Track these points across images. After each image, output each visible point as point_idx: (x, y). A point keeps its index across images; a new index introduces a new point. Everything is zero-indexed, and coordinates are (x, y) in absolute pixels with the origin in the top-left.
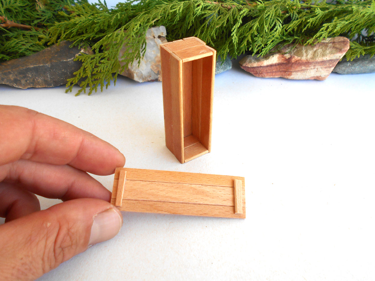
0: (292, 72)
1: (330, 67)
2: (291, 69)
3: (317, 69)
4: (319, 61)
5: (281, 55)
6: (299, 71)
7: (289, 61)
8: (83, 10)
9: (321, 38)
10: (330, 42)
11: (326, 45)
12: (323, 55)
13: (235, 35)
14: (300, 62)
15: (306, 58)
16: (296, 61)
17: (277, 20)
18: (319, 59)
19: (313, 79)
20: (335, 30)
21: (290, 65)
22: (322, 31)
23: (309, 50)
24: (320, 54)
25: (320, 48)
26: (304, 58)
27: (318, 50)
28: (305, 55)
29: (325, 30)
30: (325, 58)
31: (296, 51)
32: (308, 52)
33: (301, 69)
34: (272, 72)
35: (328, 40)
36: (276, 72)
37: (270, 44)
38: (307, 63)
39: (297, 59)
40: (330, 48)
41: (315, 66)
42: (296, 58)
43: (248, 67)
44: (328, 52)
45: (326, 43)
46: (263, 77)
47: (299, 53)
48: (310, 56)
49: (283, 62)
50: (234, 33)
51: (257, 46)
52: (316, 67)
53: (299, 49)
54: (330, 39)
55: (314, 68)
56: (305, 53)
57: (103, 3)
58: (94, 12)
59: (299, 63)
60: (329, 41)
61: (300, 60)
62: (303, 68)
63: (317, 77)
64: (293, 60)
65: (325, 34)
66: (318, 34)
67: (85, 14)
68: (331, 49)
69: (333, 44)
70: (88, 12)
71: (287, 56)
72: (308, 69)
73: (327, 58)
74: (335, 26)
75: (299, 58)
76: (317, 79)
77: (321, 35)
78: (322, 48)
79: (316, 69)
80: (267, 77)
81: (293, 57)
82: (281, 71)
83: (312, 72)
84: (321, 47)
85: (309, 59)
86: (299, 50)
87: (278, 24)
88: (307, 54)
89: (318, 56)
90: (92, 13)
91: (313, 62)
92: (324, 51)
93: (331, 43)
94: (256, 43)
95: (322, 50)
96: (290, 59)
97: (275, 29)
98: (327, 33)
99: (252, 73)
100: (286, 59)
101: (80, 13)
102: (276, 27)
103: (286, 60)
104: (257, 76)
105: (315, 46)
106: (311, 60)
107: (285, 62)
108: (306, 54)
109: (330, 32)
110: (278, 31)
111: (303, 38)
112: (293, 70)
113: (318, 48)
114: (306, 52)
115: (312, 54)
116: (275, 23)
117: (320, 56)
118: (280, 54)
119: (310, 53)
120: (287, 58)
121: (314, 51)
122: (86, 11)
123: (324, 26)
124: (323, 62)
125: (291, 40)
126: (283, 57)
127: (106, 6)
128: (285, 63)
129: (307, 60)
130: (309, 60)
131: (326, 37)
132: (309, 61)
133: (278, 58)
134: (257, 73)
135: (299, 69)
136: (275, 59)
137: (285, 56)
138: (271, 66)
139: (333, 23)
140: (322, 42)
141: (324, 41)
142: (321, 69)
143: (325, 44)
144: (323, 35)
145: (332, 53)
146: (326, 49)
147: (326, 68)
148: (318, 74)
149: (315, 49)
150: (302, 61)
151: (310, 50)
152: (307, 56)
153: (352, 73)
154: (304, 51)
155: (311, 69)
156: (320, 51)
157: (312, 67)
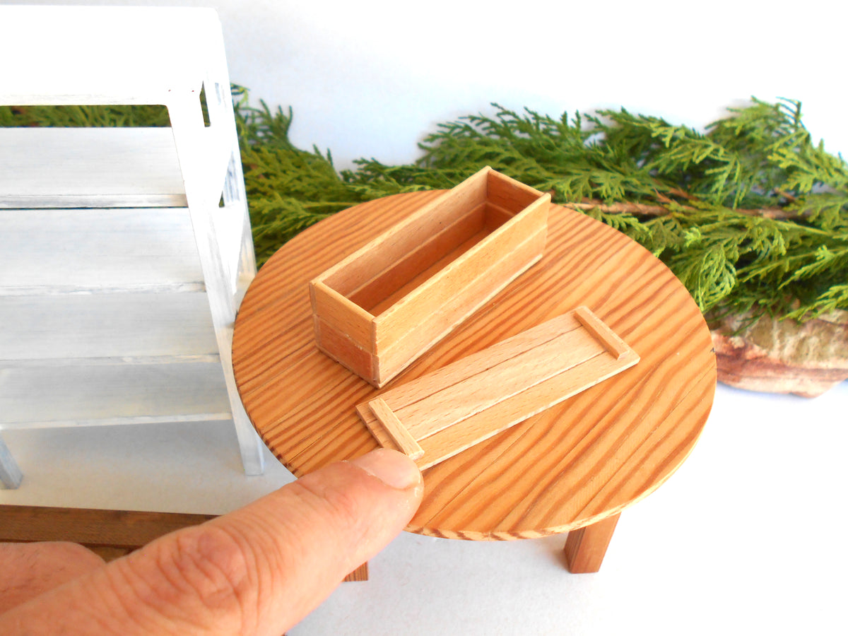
0: (741, 377)
2: (741, 371)
3: (802, 380)
4: (809, 367)
5: (722, 337)
6: (757, 378)
7: (739, 353)
8: (277, 164)
9: (820, 311)
10: (839, 322)
11: (828, 328)
12: (821, 356)
14: (765, 362)
15: (778, 355)
16: (756, 358)
17: (725, 270)
18: (810, 363)
21: (740, 362)
22: (826, 298)
23: (787, 334)
24: (814, 350)
25: (815, 335)
26: (774, 355)
27: (810, 337)
28: (777, 344)
29: (833, 297)
30: (823, 365)
31: (759, 327)
32: (786, 340)
33: (764, 375)
35: (834, 316)
38: (781, 367)
39: (759, 354)
40: (839, 338)
41: (797, 374)
42: (757, 350)
44: (832, 348)
45: (831, 323)
47: (762, 337)
48: (788, 351)
49: (724, 351)
52: (801, 377)
53: (763, 324)
54: (841, 313)
55: (795, 378)
56: (778, 341)
57: (324, 153)
58: (302, 172)
59: (762, 364)
60: (838, 320)
61: (765, 357)
62: (770, 373)
63: (799, 392)
64: (749, 354)
65: (833, 303)
66: (815, 305)
67: (280, 173)
68: (842, 342)
69: (845, 330)
70: (289, 170)
71: (737, 342)
72: (779, 378)
73: (830, 364)
75: (764, 352)
76: (797, 395)
77: (820, 307)
78: (818, 335)
79: (798, 381)
81: (749, 347)
83: (788, 383)
84: (817, 330)
85: (785, 360)
86: (766, 325)
87: (726, 279)
88: (782, 344)
89: (807, 354)
90: (296, 175)
91: (794, 368)
92: (824, 344)
93: (841, 325)
95: (817, 340)
96: (741, 350)
98: (836, 302)
100: (733, 347)
101: (269, 170)
103: (732, 349)
105: (804, 325)
106: (790, 361)
107: (730, 354)
108: (782, 341)
109: (842, 302)
111: (777, 299)
112: (745, 372)
113: (809, 334)
114: (781, 336)
115: (793, 346)
116: (721, 275)
117: (814, 355)
118: (720, 334)
119: (791, 341)
120: (736, 347)
121: (799, 339)
122: (284, 168)
123: (831, 291)
124: (817, 371)
125: (748, 303)
126: (726, 341)
127: (332, 164)
128: (729, 357)
129: (781, 360)
130: (787, 362)
131: (833, 309)
132: (785, 363)
135: (759, 373)
137: (731, 342)
140: (821, 317)
141: (826, 317)
142: (809, 382)
143: (828, 325)
144: (826, 307)
145: (842, 356)
146: (828, 342)
147: (821, 381)
148: (800, 389)
149: (802, 334)
150: (769, 359)
151: (791, 335)
152: (782, 348)
154: (776, 333)
155: (788, 379)
156: (814, 341)
157: (791, 375)
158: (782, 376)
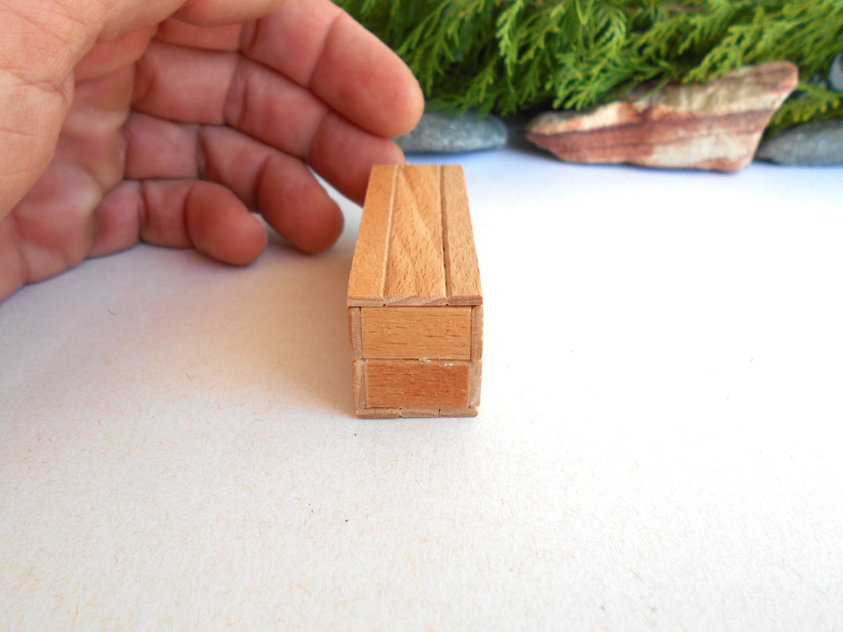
0: (652, 145)
1: (749, 132)
2: (650, 137)
3: (717, 136)
4: (720, 113)
5: (625, 105)
6: (670, 142)
7: (644, 116)
9: (727, 64)
11: (738, 81)
12: (731, 99)
13: (506, 37)
14: (673, 118)
15: (687, 109)
16: (664, 117)
17: (613, 15)
18: (721, 108)
19: (708, 166)
20: (761, 46)
21: (648, 126)
22: (729, 45)
23: (695, 94)
24: (724, 98)
25: (724, 88)
26: (682, 109)
27: (718, 91)
29: (736, 45)
30: (735, 107)
32: (694, 98)
33: (675, 137)
34: (604, 148)
35: (742, 72)
36: (613, 147)
37: (598, 78)
38: (691, 121)
39: (665, 112)
40: (749, 85)
41: (710, 128)
42: (663, 108)
43: (544, 136)
44: (743, 92)
45: (739, 77)
46: (582, 163)
48: (697, 105)
49: (630, 120)
50: (504, 32)
51: (565, 82)
52: (715, 131)
54: (748, 69)
55: (709, 135)
56: (686, 100)
59: (671, 122)
60: (746, 73)
61: (673, 113)
62: (681, 133)
63: (720, 161)
64: (655, 114)
65: (735, 54)
66: (717, 53)
68: (752, 86)
69: (755, 77)
71: (641, 104)
72: (692, 138)
73: (741, 105)
74: (759, 35)
75: (671, 109)
76: (719, 168)
77: (724, 57)
78: (727, 87)
79: (713, 139)
80: (592, 160)
81: (654, 106)
82: (625, 146)
83: (702, 148)
84: (725, 84)
85: (695, 111)
86: (673, 95)
87: (614, 23)
88: (689, 103)
89: (717, 103)
91: (705, 118)
92: (734, 92)
93: (749, 76)
94: (562, 73)
95: (727, 91)
96: (647, 112)
97: (607, 35)
98: (740, 53)
99: (554, 150)
100: (638, 112)
102: (611, 30)
103: (638, 114)
104: (566, 157)
105: (711, 84)
106: (700, 112)
107: (636, 120)
109: (747, 51)
110: (615, 40)
112: (655, 138)
114: (689, 98)
115: (702, 101)
116: (609, 20)
117: (724, 101)
118: (622, 103)
119: (699, 98)
120: (641, 110)
121: (707, 95)
123: (731, 34)
124: (731, 118)
125: (650, 72)
126: (630, 109)
128: (636, 124)
129: (690, 112)
130: (697, 113)
131: (739, 63)
132: (696, 115)
133: (620, 112)
134: (565, 150)
135: (669, 135)
136: (609, 115)
137: (635, 107)
138: (601, 131)
139: (754, 27)
140: (729, 74)
141: (733, 74)
142: (726, 138)
144: (731, 58)
145: (753, 95)
146: (738, 90)
147: (739, 133)
148: (719, 153)
149: (710, 90)
150: (677, 115)
151: (699, 94)
153: (808, 162)
154: (683, 96)
155: (702, 137)
156: (723, 92)
157: (704, 131)
158: (696, 134)
